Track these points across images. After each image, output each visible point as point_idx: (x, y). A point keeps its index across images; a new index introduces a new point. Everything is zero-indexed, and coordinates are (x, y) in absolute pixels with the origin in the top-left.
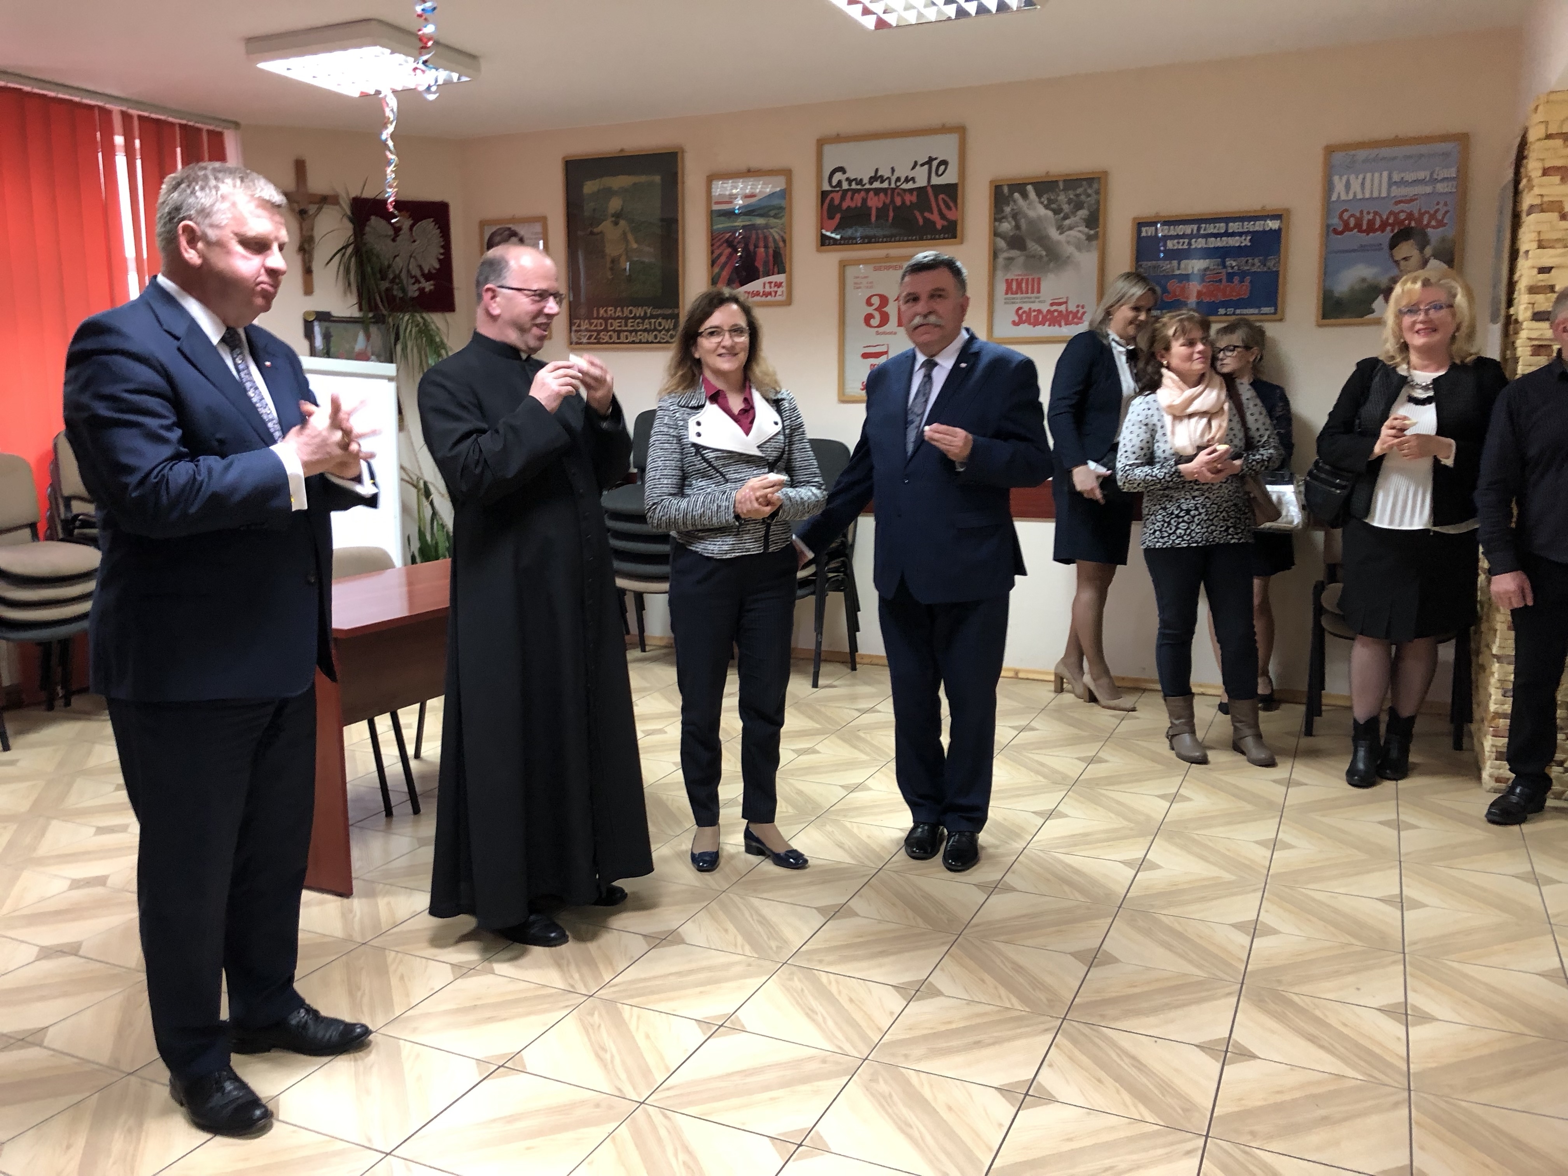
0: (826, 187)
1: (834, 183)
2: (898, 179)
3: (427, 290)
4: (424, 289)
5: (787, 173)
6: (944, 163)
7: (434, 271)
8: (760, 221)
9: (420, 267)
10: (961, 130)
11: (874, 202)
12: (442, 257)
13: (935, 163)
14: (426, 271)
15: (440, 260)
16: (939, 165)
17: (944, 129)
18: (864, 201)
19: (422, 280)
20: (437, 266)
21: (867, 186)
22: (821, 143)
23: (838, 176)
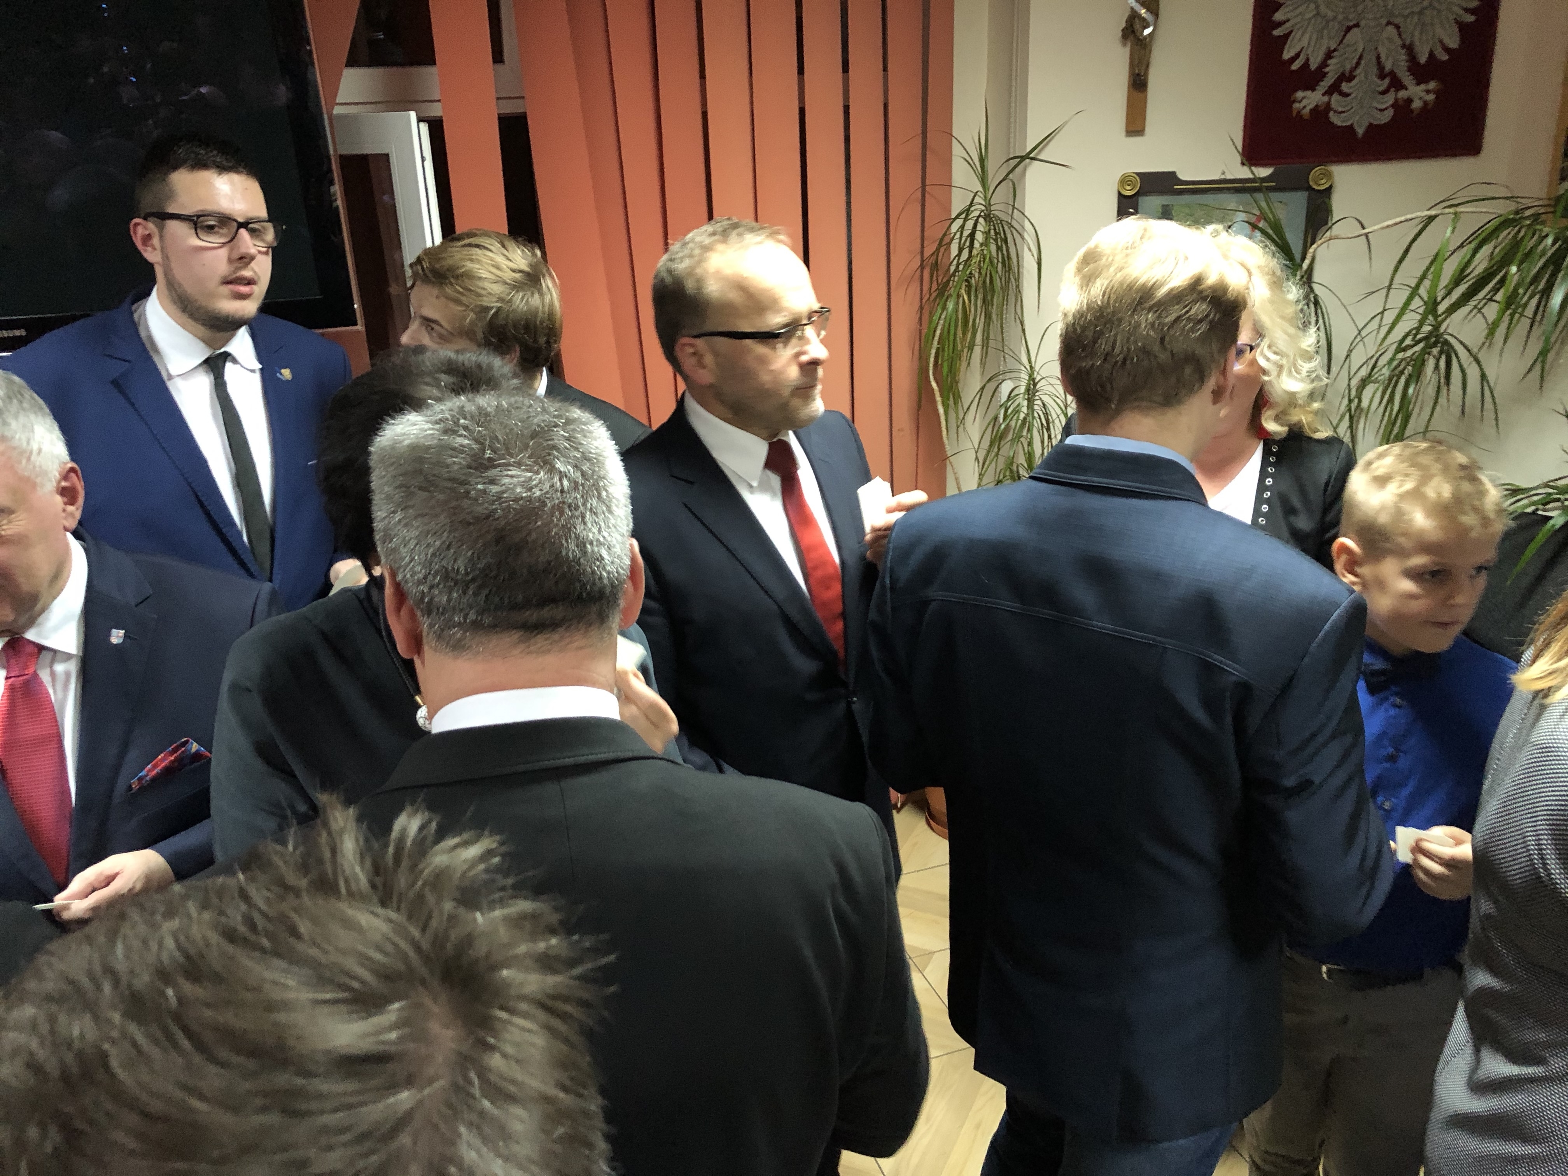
3: (1417, 104)
4: (1409, 101)
7: (1445, 57)
9: (1409, 49)
12: (1471, 18)
14: (1423, 59)
15: (1463, 27)
19: (1407, 79)
20: (1453, 43)
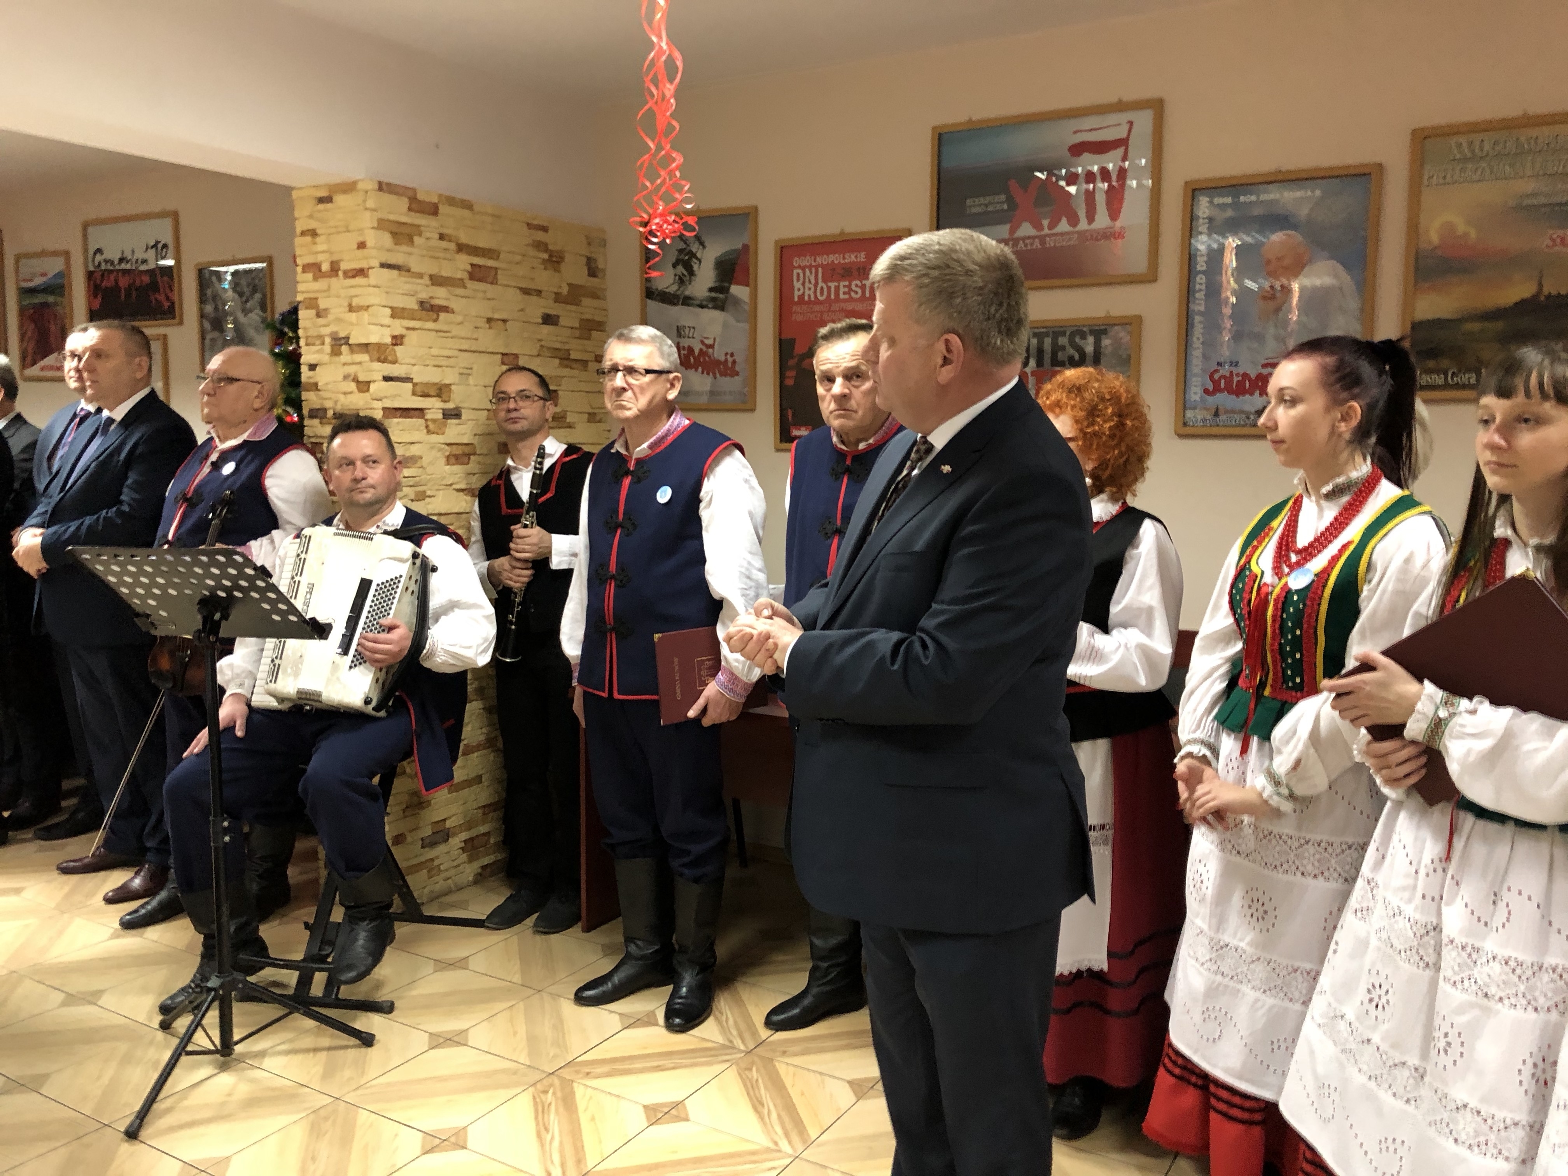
0: (91, 268)
1: (97, 264)
2: (137, 261)
5: (67, 254)
6: (165, 246)
8: (51, 299)
10: (175, 216)
11: (123, 282)
13: (160, 246)
16: (160, 249)
17: (162, 215)
18: (116, 281)
21: (117, 267)
22: (85, 226)
23: (99, 257)
